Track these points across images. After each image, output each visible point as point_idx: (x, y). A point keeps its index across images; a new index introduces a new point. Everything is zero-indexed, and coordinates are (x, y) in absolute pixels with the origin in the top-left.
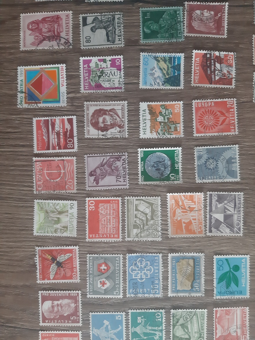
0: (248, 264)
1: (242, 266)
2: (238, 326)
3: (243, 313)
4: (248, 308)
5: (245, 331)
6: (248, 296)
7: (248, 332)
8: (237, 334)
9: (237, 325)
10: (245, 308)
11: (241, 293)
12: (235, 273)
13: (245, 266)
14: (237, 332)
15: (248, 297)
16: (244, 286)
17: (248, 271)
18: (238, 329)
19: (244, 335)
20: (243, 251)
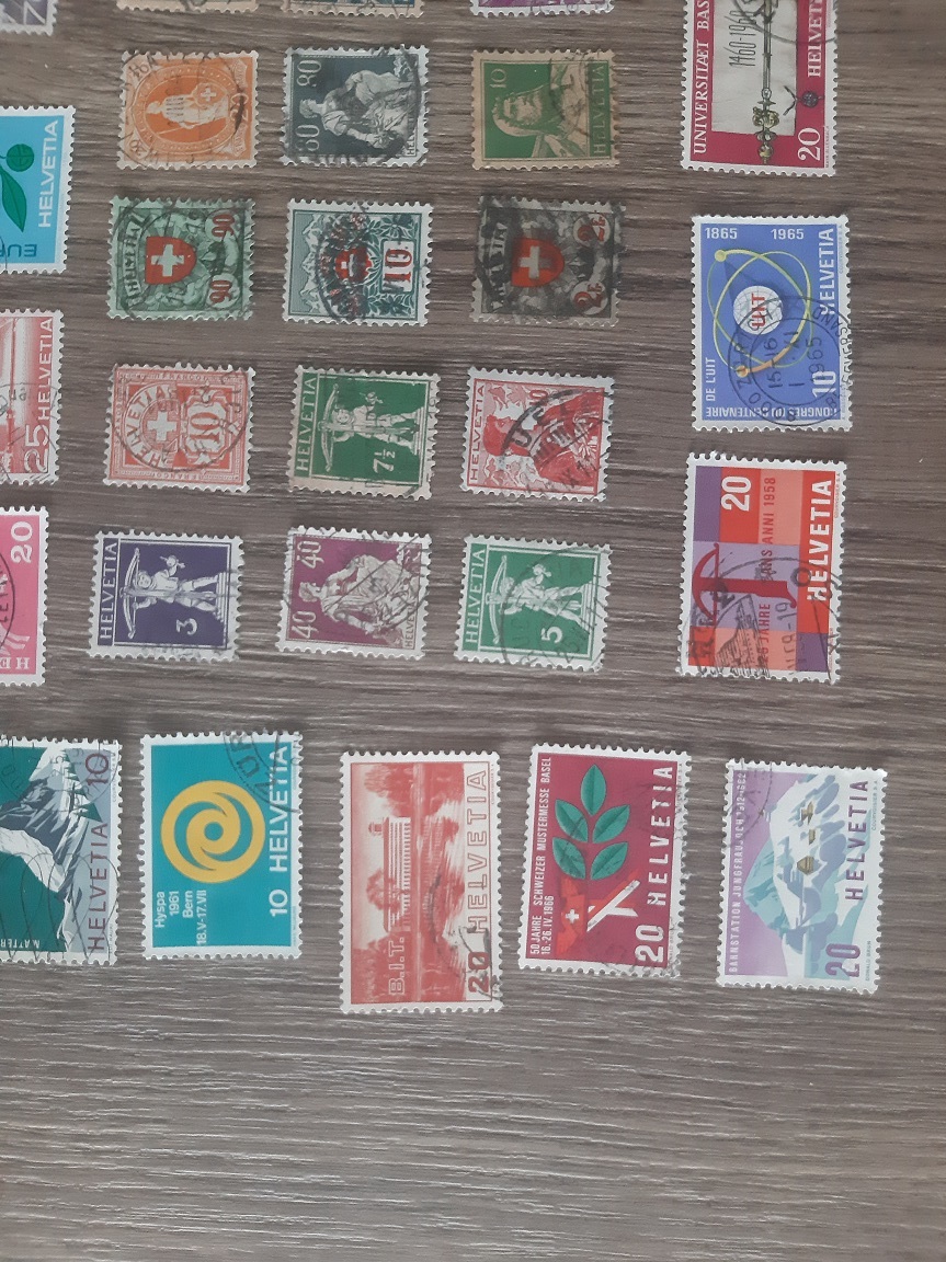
0: (68, 140)
1: (45, 149)
2: (18, 388)
3: (40, 333)
4: (58, 315)
5: (44, 409)
6: (59, 266)
7: (54, 412)
8: (11, 421)
9: (12, 384)
10: (48, 313)
11: (32, 253)
12: (13, 174)
13: (54, 148)
14: (10, 412)
15: (61, 268)
16: (45, 224)
17: (66, 168)
18: (15, 399)
19: (40, 423)
20: (54, 93)
